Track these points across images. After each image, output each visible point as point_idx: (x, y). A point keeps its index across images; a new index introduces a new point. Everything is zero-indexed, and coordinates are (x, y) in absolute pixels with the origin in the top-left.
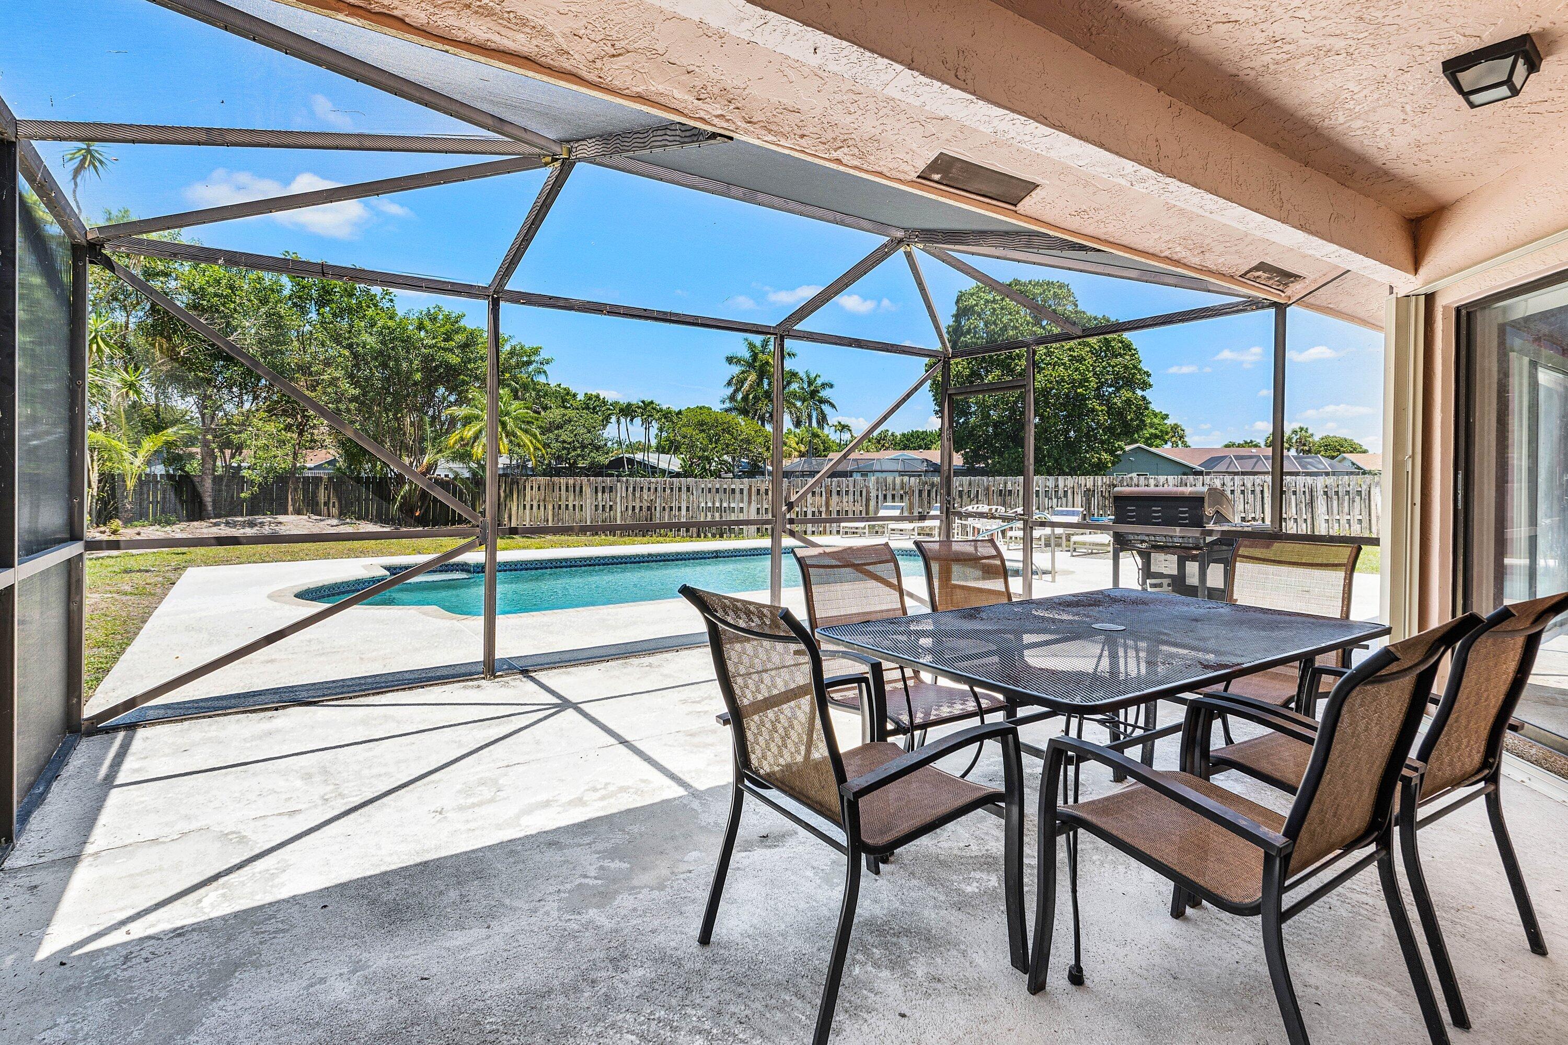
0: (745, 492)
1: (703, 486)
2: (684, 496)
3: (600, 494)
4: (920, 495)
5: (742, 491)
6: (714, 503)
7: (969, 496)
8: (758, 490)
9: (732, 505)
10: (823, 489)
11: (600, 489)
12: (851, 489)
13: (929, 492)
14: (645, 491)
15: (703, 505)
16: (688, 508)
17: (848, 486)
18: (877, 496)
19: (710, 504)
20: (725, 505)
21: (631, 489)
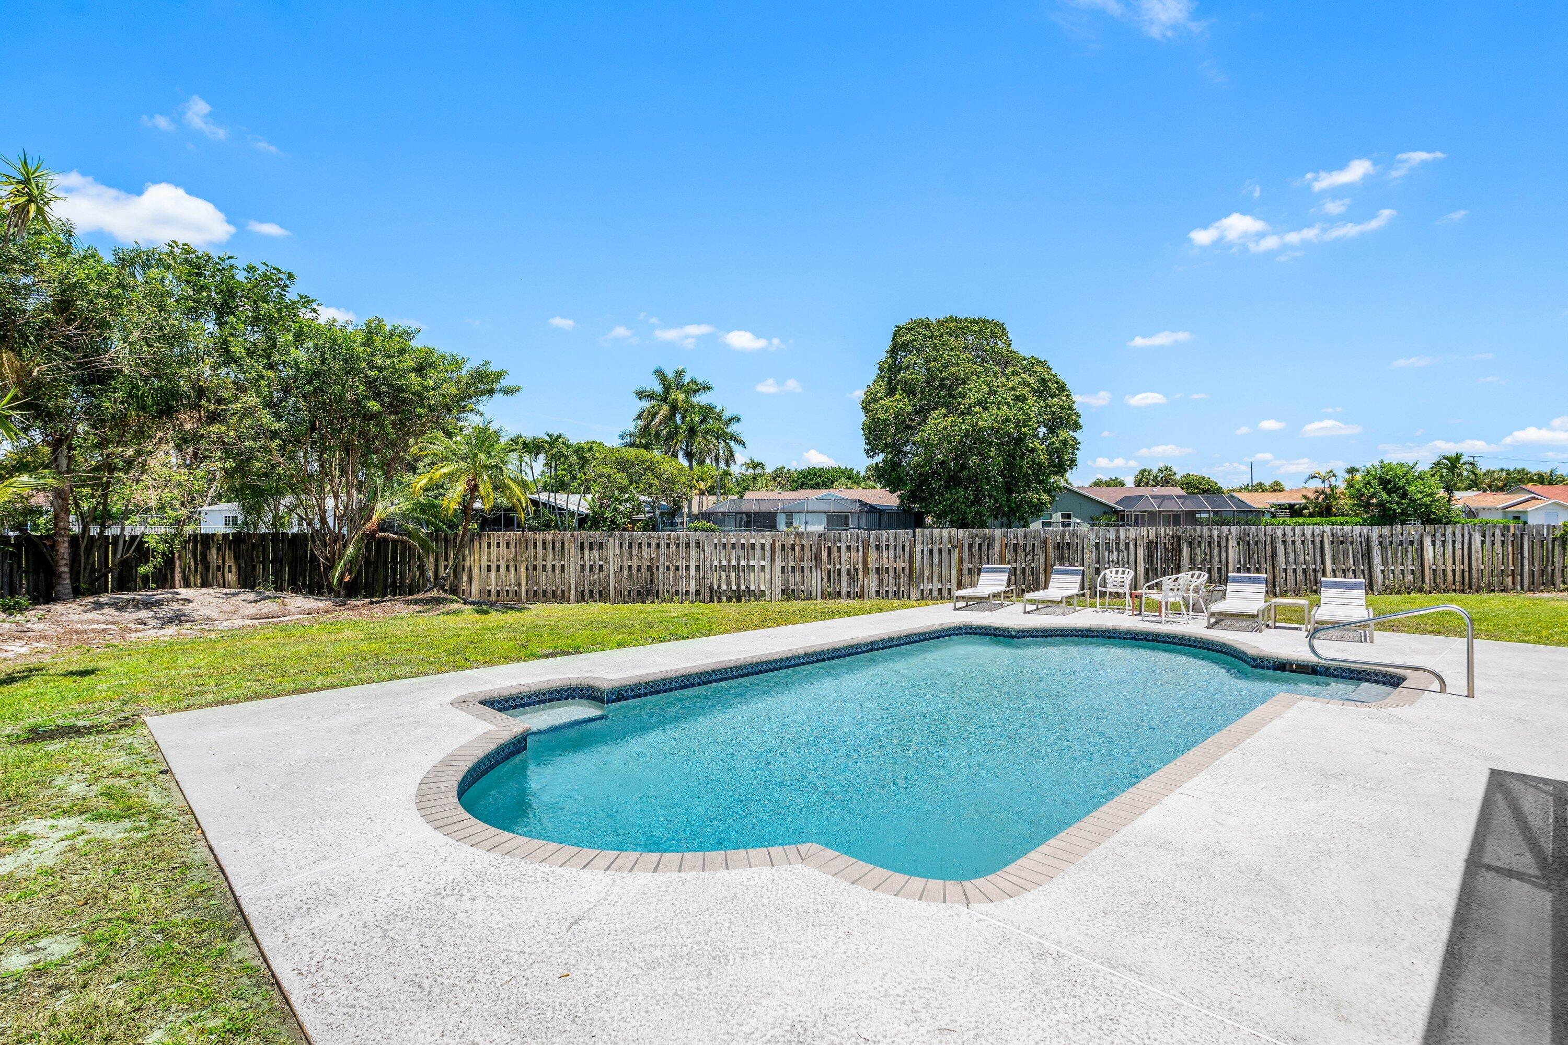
0: (768, 548)
1: (716, 541)
2: (693, 553)
3: (587, 552)
4: (970, 548)
5: (763, 546)
6: (729, 562)
7: (1025, 550)
8: (783, 546)
9: (752, 563)
10: (860, 544)
11: (587, 545)
12: (892, 543)
13: (980, 545)
14: (645, 548)
15: (716, 563)
16: (697, 568)
17: (888, 540)
18: (923, 551)
19: (724, 563)
20: (743, 563)
21: (626, 546)
